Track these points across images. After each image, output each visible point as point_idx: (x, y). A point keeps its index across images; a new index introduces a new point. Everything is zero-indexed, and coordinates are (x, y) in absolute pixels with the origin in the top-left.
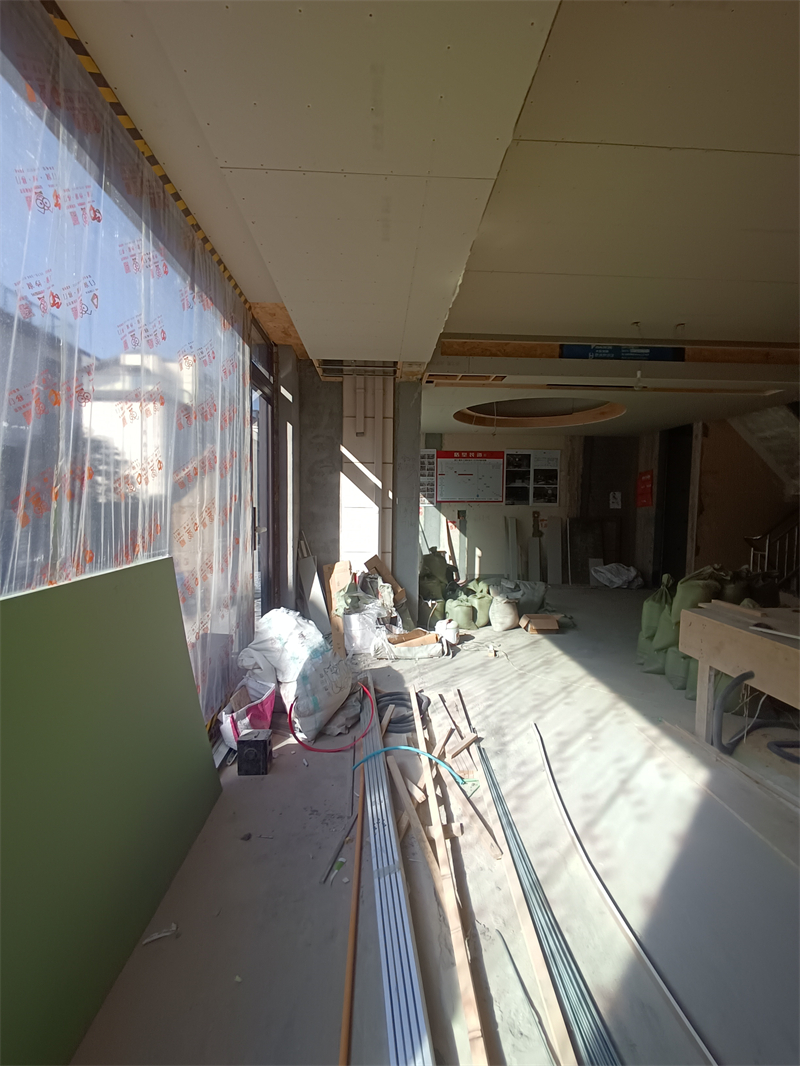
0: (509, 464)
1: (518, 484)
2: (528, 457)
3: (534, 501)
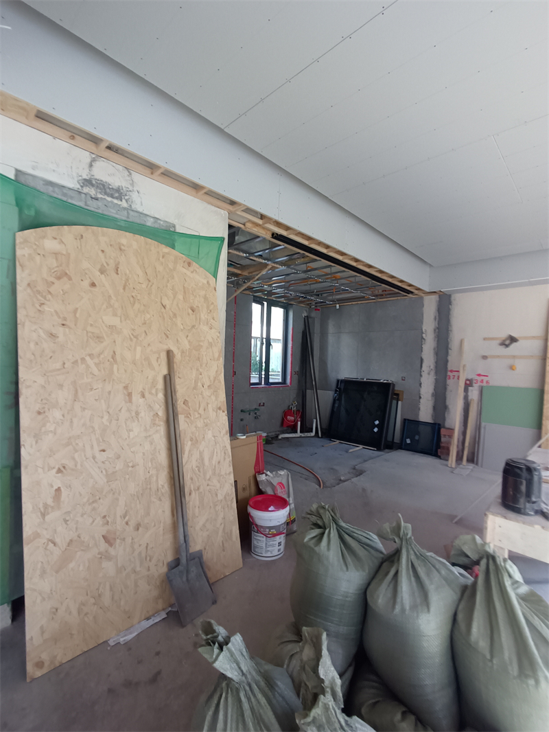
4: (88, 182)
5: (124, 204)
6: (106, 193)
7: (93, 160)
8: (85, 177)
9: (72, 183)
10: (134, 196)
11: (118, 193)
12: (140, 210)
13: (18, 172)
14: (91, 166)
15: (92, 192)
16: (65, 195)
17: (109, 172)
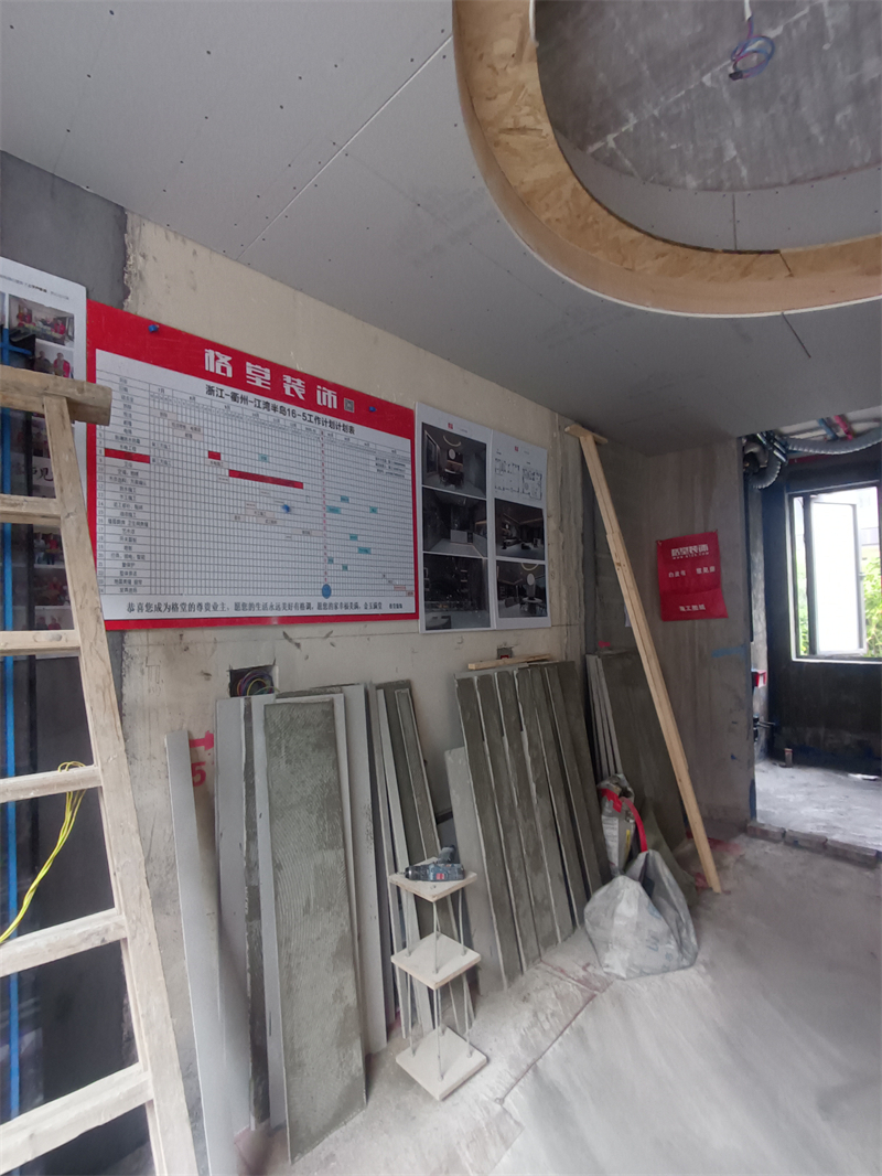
0: (430, 465)
1: (457, 547)
2: (480, 450)
3: (501, 615)
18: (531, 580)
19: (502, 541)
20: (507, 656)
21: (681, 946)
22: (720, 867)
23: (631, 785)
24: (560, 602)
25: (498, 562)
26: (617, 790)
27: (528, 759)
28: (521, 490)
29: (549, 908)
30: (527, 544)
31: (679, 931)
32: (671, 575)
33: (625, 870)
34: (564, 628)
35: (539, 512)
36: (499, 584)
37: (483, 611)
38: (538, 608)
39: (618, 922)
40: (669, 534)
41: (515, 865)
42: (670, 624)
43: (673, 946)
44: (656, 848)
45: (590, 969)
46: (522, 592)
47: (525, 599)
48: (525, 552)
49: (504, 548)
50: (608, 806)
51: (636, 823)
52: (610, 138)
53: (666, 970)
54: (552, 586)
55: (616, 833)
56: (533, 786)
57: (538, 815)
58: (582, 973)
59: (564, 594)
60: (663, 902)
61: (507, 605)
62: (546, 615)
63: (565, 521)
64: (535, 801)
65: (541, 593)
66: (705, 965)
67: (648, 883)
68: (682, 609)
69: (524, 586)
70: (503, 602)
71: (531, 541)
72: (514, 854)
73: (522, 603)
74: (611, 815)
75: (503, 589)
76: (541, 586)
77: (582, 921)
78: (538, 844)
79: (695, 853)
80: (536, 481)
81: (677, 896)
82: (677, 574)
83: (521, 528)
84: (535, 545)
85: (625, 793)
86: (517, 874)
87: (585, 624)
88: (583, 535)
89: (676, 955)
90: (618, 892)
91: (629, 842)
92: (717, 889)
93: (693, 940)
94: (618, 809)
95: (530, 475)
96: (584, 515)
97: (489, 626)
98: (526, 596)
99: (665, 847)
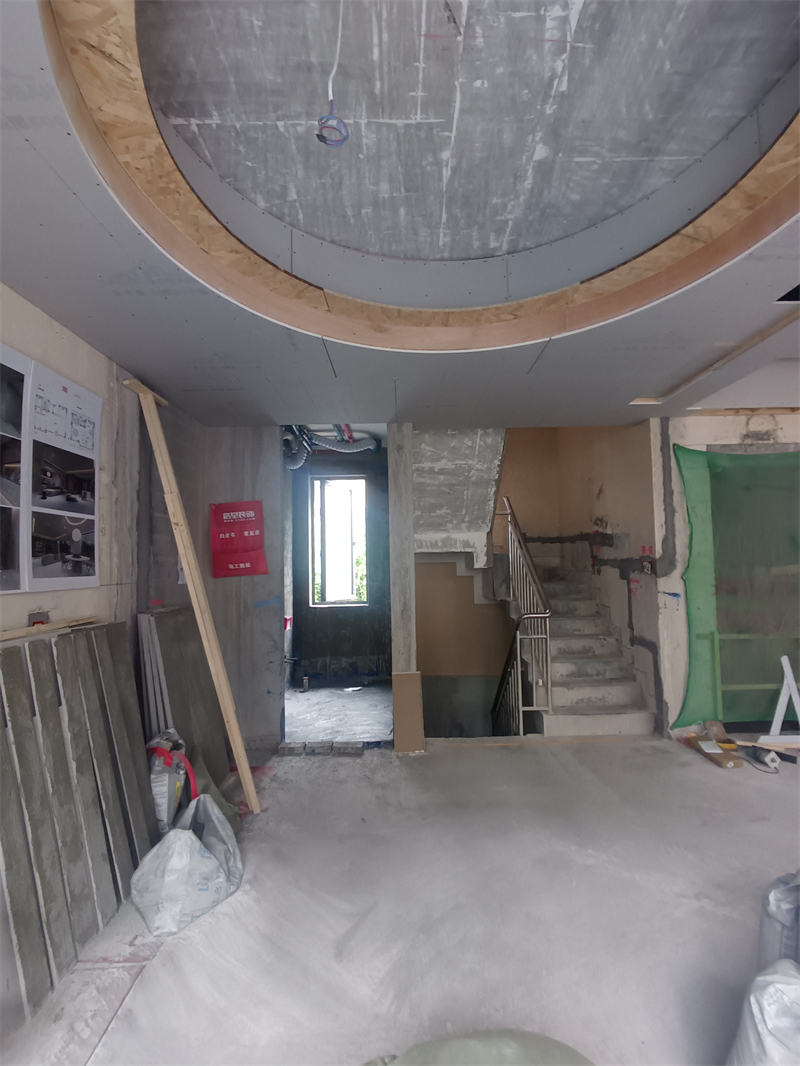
2: (15, 380)
3: (36, 574)
4: (747, 436)
5: (771, 441)
6: (759, 439)
7: (749, 419)
8: (744, 433)
9: (736, 441)
10: (779, 433)
11: (767, 435)
12: (784, 442)
13: (708, 446)
14: (747, 424)
15: (749, 441)
16: (733, 450)
17: (759, 424)
18: (77, 535)
19: (40, 488)
20: (42, 623)
21: (229, 874)
22: (259, 790)
23: (182, 738)
24: (111, 561)
25: (35, 514)
26: (167, 745)
27: (68, 736)
28: (68, 436)
29: (89, 897)
30: (73, 496)
31: (227, 861)
32: (222, 536)
33: (175, 822)
34: (115, 587)
35: (89, 463)
36: (35, 539)
37: (10, 571)
38: (84, 567)
39: (169, 878)
40: (220, 500)
41: (47, 863)
42: (220, 580)
43: (222, 879)
44: (205, 791)
45: (137, 942)
46: (65, 549)
47: (69, 557)
48: (71, 504)
49: (44, 498)
50: (158, 763)
51: (186, 773)
52: (194, 122)
53: (216, 903)
54: (101, 543)
55: (165, 789)
56: (73, 765)
57: (77, 797)
58: (129, 950)
59: (115, 550)
60: (213, 840)
61: (44, 563)
62: (93, 574)
63: (120, 476)
64: (75, 781)
65: (88, 549)
66: (249, 882)
67: (199, 828)
68: (231, 566)
69: (68, 543)
70: (39, 560)
71: (79, 493)
72: (47, 850)
73: (65, 561)
74: (160, 773)
75: (39, 545)
76: (89, 543)
77: (128, 893)
78: (77, 829)
79: (239, 784)
80: (88, 429)
81: (225, 829)
82: (227, 536)
83: (66, 478)
84: (84, 498)
85: (176, 747)
86: (48, 873)
87: (138, 583)
88: (138, 492)
89: (225, 885)
90: (169, 848)
91: (179, 794)
92: (257, 810)
93: (239, 865)
94: (168, 764)
95: (79, 420)
96: (140, 473)
97: (19, 588)
98: (69, 553)
99: (213, 787)
